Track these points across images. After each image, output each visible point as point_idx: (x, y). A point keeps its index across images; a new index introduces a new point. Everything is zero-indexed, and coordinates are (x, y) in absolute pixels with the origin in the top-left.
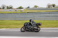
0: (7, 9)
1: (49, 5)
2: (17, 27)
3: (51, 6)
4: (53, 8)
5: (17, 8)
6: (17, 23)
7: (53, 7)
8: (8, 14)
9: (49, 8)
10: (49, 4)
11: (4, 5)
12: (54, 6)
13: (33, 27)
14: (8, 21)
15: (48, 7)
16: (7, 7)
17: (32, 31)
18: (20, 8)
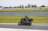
0: (32, 7)
2: (41, 22)
5: (40, 7)
6: (40, 19)
8: (33, 11)
11: (29, 4)
14: (33, 17)
16: (32, 6)
18: (43, 6)
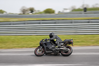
1: (24, 10)
3: (27, 10)
4: (31, 14)
7: (31, 12)
9: (24, 14)
10: (23, 7)
12: (32, 10)
13: (59, 47)
15: (22, 13)
17: (56, 55)
